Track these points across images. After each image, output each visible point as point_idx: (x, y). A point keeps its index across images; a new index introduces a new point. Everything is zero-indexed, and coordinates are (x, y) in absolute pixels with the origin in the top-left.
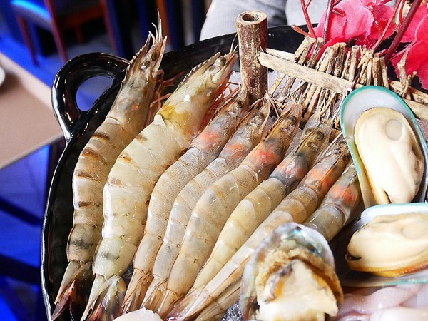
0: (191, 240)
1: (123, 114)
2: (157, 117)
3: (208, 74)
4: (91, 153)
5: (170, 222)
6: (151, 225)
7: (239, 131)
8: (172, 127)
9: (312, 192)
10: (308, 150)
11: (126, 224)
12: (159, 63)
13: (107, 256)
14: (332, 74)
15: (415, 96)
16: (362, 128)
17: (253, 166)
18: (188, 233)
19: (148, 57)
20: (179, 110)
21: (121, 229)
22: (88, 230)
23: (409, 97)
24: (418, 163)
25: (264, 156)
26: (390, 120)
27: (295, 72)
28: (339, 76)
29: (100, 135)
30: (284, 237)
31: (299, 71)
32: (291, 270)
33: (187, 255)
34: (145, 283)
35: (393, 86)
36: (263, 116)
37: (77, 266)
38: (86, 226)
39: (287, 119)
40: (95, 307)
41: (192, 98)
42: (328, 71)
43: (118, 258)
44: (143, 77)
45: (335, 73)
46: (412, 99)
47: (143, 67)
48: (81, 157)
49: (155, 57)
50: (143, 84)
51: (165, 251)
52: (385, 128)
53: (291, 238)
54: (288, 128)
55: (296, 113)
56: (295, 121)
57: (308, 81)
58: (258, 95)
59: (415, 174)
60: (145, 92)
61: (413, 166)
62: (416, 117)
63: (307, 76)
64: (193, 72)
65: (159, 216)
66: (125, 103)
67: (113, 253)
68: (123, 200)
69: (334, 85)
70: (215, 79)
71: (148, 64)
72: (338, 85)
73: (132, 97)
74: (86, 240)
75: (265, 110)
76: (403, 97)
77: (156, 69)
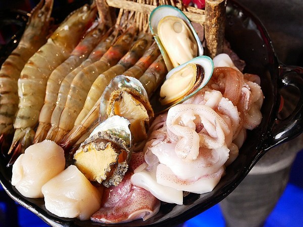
0: (71, 99)
1: (29, 42)
2: (50, 41)
3: (80, 15)
4: (9, 64)
5: (59, 94)
6: (48, 98)
7: (100, 45)
8: (58, 44)
9: (139, 68)
10: (138, 49)
11: (33, 99)
12: (50, 12)
13: (22, 118)
14: (146, 3)
15: (188, 9)
16: (161, 28)
17: (106, 60)
18: (69, 96)
19: (43, 9)
20: (62, 35)
21: (30, 102)
22: (10, 107)
23: (184, 10)
24: (193, 45)
25: (112, 54)
26: (175, 23)
27: (127, 6)
28: (149, 4)
29: (15, 54)
30: (120, 85)
31: (129, 5)
32: (122, 98)
33: (69, 108)
34: (47, 129)
35: (177, 6)
36: (114, 36)
37: (4, 126)
38: (8, 105)
39: (126, 34)
40: (17, 145)
41: (70, 28)
42: (144, 2)
43: (29, 118)
44: (40, 21)
45: (147, 3)
46: (187, 11)
47: (40, 15)
48: (3, 67)
49: (47, 9)
50: (41, 25)
51: (58, 111)
52: (173, 27)
53: (123, 86)
54: (126, 39)
55: (132, 32)
56: (131, 36)
57: (135, 10)
58: (111, 25)
59: (191, 50)
60: (42, 29)
61: (190, 46)
62: (190, 21)
63: (133, 7)
64: (71, 16)
65: (53, 93)
66: (29, 36)
67: (26, 115)
68: (30, 86)
69: (148, 10)
70: (84, 18)
71: (43, 13)
72: (149, 9)
73: (33, 32)
74: (9, 112)
75: (115, 33)
76: (182, 10)
77: (48, 16)
